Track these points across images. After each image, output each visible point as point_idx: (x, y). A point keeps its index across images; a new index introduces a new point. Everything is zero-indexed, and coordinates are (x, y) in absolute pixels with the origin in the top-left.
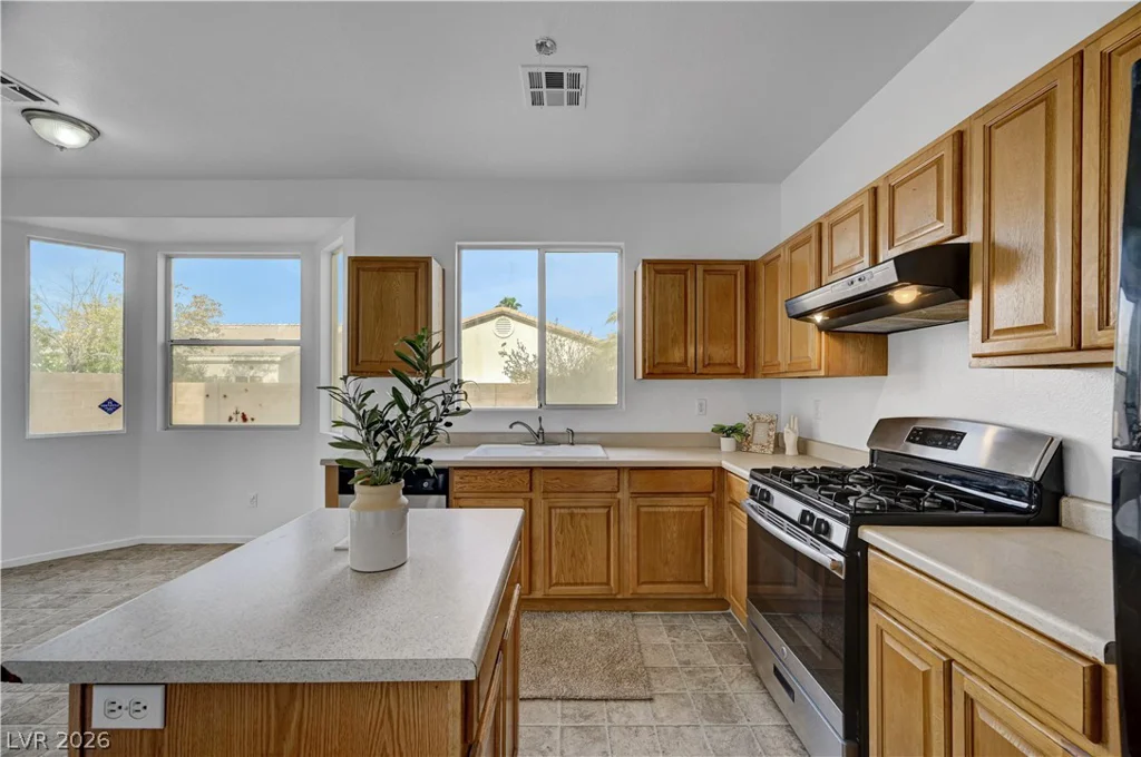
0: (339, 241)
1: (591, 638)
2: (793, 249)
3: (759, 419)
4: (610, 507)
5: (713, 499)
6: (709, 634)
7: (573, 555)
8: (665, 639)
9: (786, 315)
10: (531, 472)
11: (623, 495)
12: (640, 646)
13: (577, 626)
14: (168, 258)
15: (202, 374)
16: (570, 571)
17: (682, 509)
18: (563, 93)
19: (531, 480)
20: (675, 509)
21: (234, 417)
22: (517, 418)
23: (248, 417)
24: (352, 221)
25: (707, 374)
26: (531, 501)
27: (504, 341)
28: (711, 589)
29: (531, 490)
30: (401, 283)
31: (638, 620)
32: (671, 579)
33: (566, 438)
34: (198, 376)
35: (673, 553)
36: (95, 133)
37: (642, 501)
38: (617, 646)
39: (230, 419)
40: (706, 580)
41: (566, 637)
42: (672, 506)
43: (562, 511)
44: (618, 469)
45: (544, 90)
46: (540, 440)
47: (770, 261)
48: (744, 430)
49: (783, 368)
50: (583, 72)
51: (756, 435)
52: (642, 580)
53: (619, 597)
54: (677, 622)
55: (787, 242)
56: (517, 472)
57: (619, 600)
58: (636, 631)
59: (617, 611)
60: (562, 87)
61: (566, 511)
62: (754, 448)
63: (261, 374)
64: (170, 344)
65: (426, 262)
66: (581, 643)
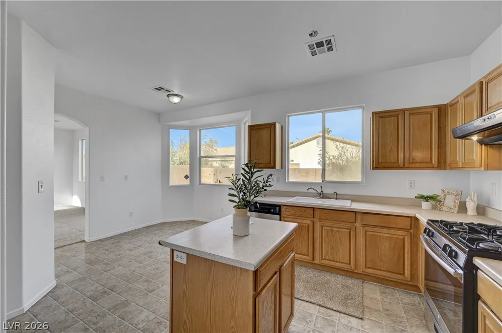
0: (246, 119)
1: (339, 286)
2: (465, 97)
3: (448, 192)
4: (351, 229)
5: (411, 233)
6: (405, 301)
7: (333, 248)
8: (378, 296)
9: (452, 137)
10: (314, 210)
11: (358, 225)
12: (363, 295)
13: (333, 279)
14: (200, 130)
15: (212, 165)
16: (331, 255)
17: (391, 236)
18: (325, 48)
19: (314, 213)
20: (387, 235)
22: (310, 186)
23: (221, 181)
24: (250, 112)
25: (412, 168)
26: (313, 222)
28: (409, 279)
29: (314, 217)
30: (265, 133)
31: (365, 285)
32: (384, 269)
33: (333, 196)
34: (211, 166)
35: (386, 257)
36: (182, 97)
37: (367, 228)
38: (351, 292)
39: (216, 182)
40: (406, 274)
41: (327, 282)
42: (385, 233)
43: (328, 228)
44: (355, 213)
45: (316, 49)
46: (322, 196)
47: (453, 104)
48: (438, 198)
49: (460, 165)
50: (332, 39)
51: (446, 201)
52: (368, 266)
53: (355, 271)
54: (388, 291)
55: (462, 93)
56: (308, 209)
57: (355, 273)
58: (363, 289)
59: (355, 278)
60: (324, 46)
61: (329, 228)
62: (444, 208)
63: (229, 165)
64: (201, 157)
65: (274, 125)
66: (334, 286)
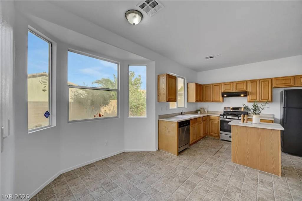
2: (215, 85)
3: (202, 108)
5: (207, 120)
11: (202, 121)
20: (205, 122)
21: (96, 115)
23: (101, 115)
27: (45, 86)
39: (95, 116)
43: (198, 125)
47: (207, 86)
52: (203, 134)
